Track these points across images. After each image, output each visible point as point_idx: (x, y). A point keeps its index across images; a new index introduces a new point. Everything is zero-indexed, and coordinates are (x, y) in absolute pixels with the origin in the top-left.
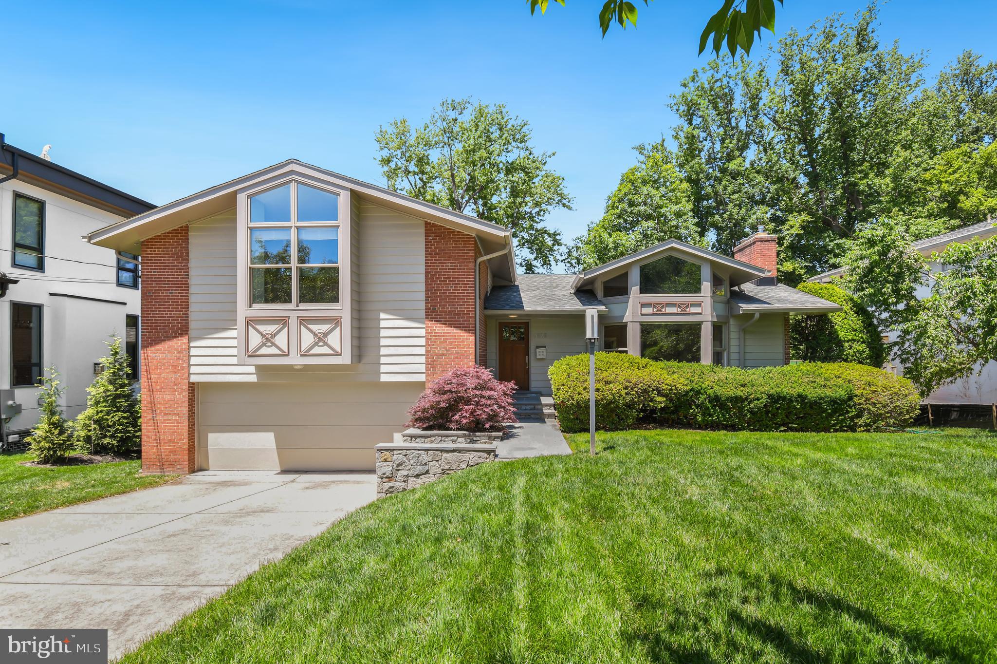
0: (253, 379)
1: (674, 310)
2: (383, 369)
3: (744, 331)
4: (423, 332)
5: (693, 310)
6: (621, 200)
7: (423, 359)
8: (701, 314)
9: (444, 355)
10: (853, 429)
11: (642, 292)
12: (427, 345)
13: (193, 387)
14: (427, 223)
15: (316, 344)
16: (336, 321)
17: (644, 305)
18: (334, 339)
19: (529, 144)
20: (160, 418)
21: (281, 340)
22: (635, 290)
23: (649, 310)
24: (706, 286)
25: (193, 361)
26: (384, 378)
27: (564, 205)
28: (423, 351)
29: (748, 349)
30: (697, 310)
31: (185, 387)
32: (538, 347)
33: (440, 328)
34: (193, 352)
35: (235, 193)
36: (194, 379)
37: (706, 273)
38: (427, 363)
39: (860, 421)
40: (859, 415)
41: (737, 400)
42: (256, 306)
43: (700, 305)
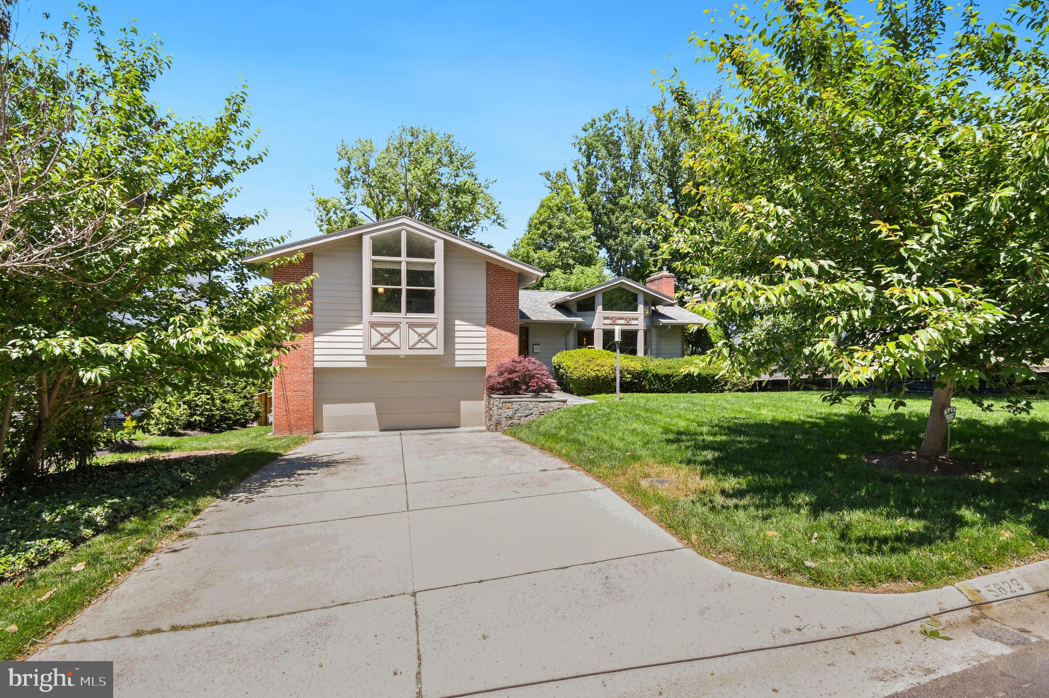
0: (364, 365)
1: (623, 322)
2: (457, 358)
3: (660, 336)
4: (485, 334)
5: (633, 322)
6: (542, 223)
7: (485, 352)
8: (638, 325)
9: (498, 349)
10: (722, 391)
11: (604, 310)
12: (488, 342)
13: (316, 371)
14: (487, 263)
15: (419, 341)
16: (434, 326)
17: (605, 318)
18: (432, 338)
19: (474, 171)
20: (289, 394)
21: (395, 338)
22: (599, 308)
23: (608, 322)
24: (641, 307)
25: (316, 352)
26: (457, 365)
27: (499, 224)
28: (485, 346)
29: (662, 347)
30: (636, 322)
31: (311, 371)
32: (534, 345)
33: (496, 331)
34: (316, 345)
35: (361, 235)
36: (316, 365)
37: (641, 298)
38: (487, 355)
39: (726, 388)
40: (726, 384)
41: (668, 376)
42: (376, 314)
43: (637, 319)
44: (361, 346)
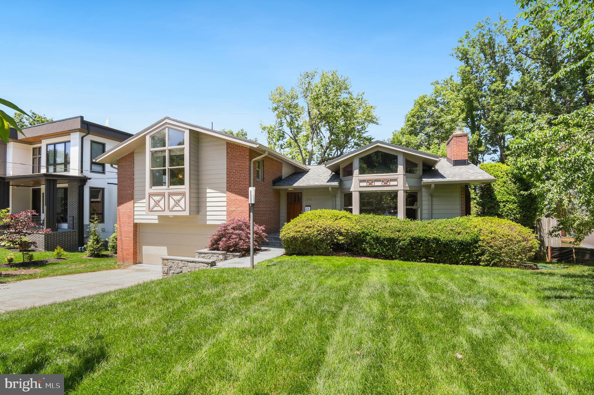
0: (157, 222)
1: (379, 184)
2: (208, 217)
4: (225, 199)
5: (392, 183)
7: (225, 213)
8: (397, 185)
9: (234, 211)
11: (360, 173)
12: (227, 205)
13: (136, 225)
14: (227, 143)
15: (175, 206)
16: (183, 194)
17: (361, 181)
18: (182, 203)
20: (123, 238)
21: (162, 203)
22: (356, 172)
23: (365, 184)
24: (401, 168)
25: (136, 213)
26: (208, 223)
28: (225, 209)
29: (435, 207)
30: (395, 183)
31: (132, 225)
32: (307, 206)
33: (234, 196)
34: (136, 209)
35: (145, 135)
36: (136, 221)
37: (401, 160)
38: (227, 215)
39: (483, 258)
40: (482, 254)
41: (392, 241)
42: (154, 188)
43: (395, 180)
44: (144, 209)
